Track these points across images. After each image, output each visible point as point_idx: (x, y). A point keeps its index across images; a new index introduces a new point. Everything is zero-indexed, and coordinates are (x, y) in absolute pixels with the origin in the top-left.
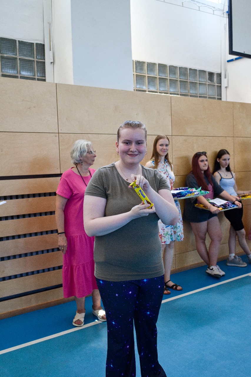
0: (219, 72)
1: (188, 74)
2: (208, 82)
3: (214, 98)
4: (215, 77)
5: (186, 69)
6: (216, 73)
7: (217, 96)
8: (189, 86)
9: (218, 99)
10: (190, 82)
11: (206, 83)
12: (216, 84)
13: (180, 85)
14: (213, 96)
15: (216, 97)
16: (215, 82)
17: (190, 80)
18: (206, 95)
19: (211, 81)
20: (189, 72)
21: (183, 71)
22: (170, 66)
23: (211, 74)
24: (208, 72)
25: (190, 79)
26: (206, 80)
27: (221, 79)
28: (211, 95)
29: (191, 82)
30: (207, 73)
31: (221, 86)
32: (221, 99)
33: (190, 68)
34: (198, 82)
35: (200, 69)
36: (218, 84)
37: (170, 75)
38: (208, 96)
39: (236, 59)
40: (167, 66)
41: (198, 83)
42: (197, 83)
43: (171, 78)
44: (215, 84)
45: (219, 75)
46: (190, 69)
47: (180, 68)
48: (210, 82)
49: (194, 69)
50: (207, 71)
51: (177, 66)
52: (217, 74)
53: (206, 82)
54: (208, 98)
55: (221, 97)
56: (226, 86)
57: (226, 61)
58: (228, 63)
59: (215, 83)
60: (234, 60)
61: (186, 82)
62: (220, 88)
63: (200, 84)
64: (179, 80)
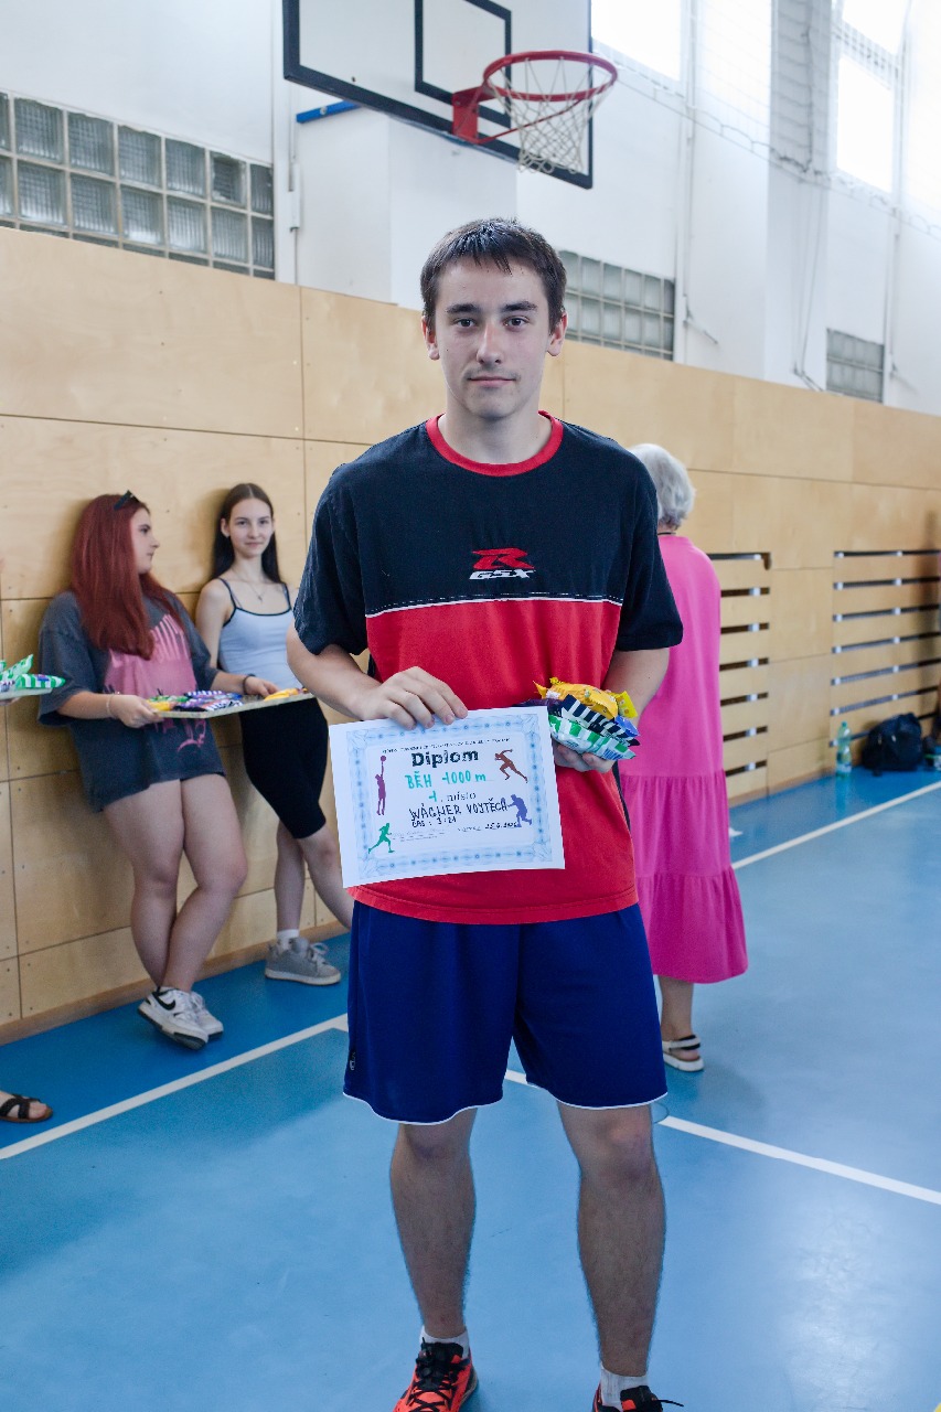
0: (264, 161)
1: (116, 153)
2: (214, 199)
3: (243, 270)
4: (246, 179)
5: (104, 125)
6: (249, 162)
7: (255, 262)
8: (119, 203)
9: (258, 274)
10: (122, 186)
11: (201, 201)
12: (250, 213)
13: (73, 193)
14: (236, 259)
15: (251, 266)
16: (243, 201)
17: (122, 178)
18: (205, 252)
19: (228, 197)
20: (120, 144)
21: (90, 131)
22: (18, 102)
23: (227, 168)
24: (212, 153)
25: (129, 176)
26: (204, 190)
27: (269, 194)
28: (224, 256)
29: (129, 191)
30: (208, 156)
31: (271, 224)
32: (271, 276)
33: (121, 124)
34: (165, 192)
35: (171, 137)
36: (259, 211)
37: (19, 143)
38: (211, 258)
39: (332, 111)
40: (7, 101)
41: (165, 200)
42: (158, 196)
43: (25, 158)
44: (242, 211)
45: (264, 176)
46: (125, 131)
47: (72, 116)
48: (223, 199)
49: (145, 134)
50: (208, 149)
51: (60, 107)
52: (253, 166)
53: (202, 197)
54: (211, 264)
55: (273, 266)
56: (292, 226)
57: (294, 118)
58: (299, 125)
59: (244, 208)
60: (322, 112)
61: (105, 186)
62: (266, 228)
63: (173, 201)
64: (68, 169)
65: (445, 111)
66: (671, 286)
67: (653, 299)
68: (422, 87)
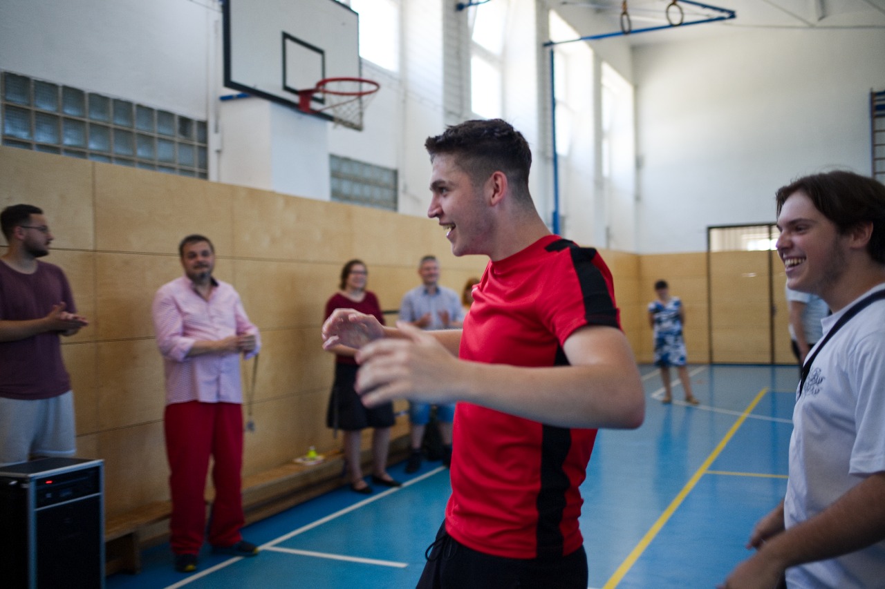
0: (203, 118)
1: (135, 116)
2: (179, 138)
3: (190, 172)
4: (195, 128)
5: (129, 104)
6: (196, 119)
7: (198, 168)
8: (135, 141)
9: (201, 175)
10: (138, 133)
11: (173, 139)
12: (196, 143)
13: (114, 137)
14: (191, 167)
15: (196, 169)
16: (193, 138)
17: (137, 129)
18: (174, 164)
19: (186, 136)
20: (136, 113)
22: (90, 94)
23: (185, 122)
24: (178, 115)
25: (139, 127)
26: (175, 134)
27: (206, 133)
28: (184, 166)
29: (142, 136)
30: (176, 117)
31: (206, 148)
32: (204, 175)
33: (137, 103)
34: (156, 135)
35: (160, 109)
36: (200, 142)
37: (90, 114)
38: (178, 167)
40: (85, 94)
41: (157, 138)
42: (154, 137)
43: (92, 121)
44: (193, 143)
45: (203, 125)
46: (139, 106)
47: (115, 100)
48: (184, 138)
49: (148, 107)
50: (177, 113)
51: (109, 96)
52: (198, 122)
53: (174, 137)
54: (177, 170)
55: (206, 169)
56: (218, 147)
57: (218, 98)
58: (221, 101)
59: (192, 140)
60: (234, 97)
61: (129, 133)
62: (204, 150)
63: (160, 139)
64: (112, 126)
65: (295, 99)
66: (395, 173)
67: (387, 179)
68: (287, 89)
